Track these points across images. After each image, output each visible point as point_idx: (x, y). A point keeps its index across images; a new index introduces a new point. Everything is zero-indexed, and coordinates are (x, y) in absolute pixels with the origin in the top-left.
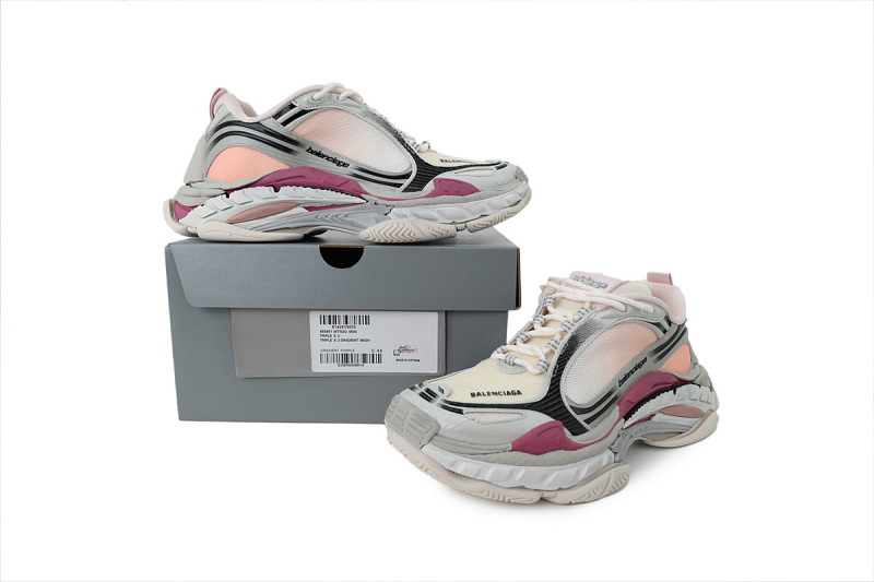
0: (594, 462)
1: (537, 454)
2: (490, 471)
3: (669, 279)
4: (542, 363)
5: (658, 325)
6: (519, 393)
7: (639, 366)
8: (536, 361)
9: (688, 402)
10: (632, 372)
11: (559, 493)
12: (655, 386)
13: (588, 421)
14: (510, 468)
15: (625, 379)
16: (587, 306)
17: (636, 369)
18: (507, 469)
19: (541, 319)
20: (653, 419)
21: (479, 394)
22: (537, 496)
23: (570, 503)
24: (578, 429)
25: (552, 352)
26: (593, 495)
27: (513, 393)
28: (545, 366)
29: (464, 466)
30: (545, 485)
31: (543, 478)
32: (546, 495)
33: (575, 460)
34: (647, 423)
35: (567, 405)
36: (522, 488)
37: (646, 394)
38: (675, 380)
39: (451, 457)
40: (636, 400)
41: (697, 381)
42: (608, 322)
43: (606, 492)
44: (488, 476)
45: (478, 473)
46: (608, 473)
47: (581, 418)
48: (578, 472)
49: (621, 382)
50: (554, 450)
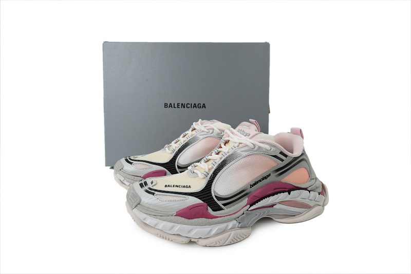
0: (223, 226)
1: (189, 219)
2: (162, 224)
3: (300, 133)
4: (205, 173)
5: (275, 156)
6: (190, 187)
7: (265, 178)
8: (203, 172)
9: (299, 199)
10: (260, 181)
11: (200, 240)
12: (275, 189)
13: (224, 205)
14: (173, 224)
15: (255, 184)
16: (237, 144)
17: (263, 179)
18: (170, 224)
19: (216, 151)
20: (274, 207)
21: (169, 186)
22: (187, 240)
23: (206, 246)
24: (217, 208)
25: (213, 167)
26: (218, 243)
27: (187, 187)
28: (206, 174)
29: (150, 220)
30: (191, 235)
31: (189, 232)
32: (192, 240)
33: (210, 224)
34: (270, 209)
35: (213, 195)
36: (179, 235)
37: (268, 193)
38: (292, 187)
39: (144, 216)
40: (261, 196)
41: (309, 189)
42: (245, 154)
43: (226, 243)
44: (160, 227)
45: (156, 225)
46: (229, 233)
47: (220, 203)
48: (211, 231)
49: (252, 186)
50: (199, 218)
